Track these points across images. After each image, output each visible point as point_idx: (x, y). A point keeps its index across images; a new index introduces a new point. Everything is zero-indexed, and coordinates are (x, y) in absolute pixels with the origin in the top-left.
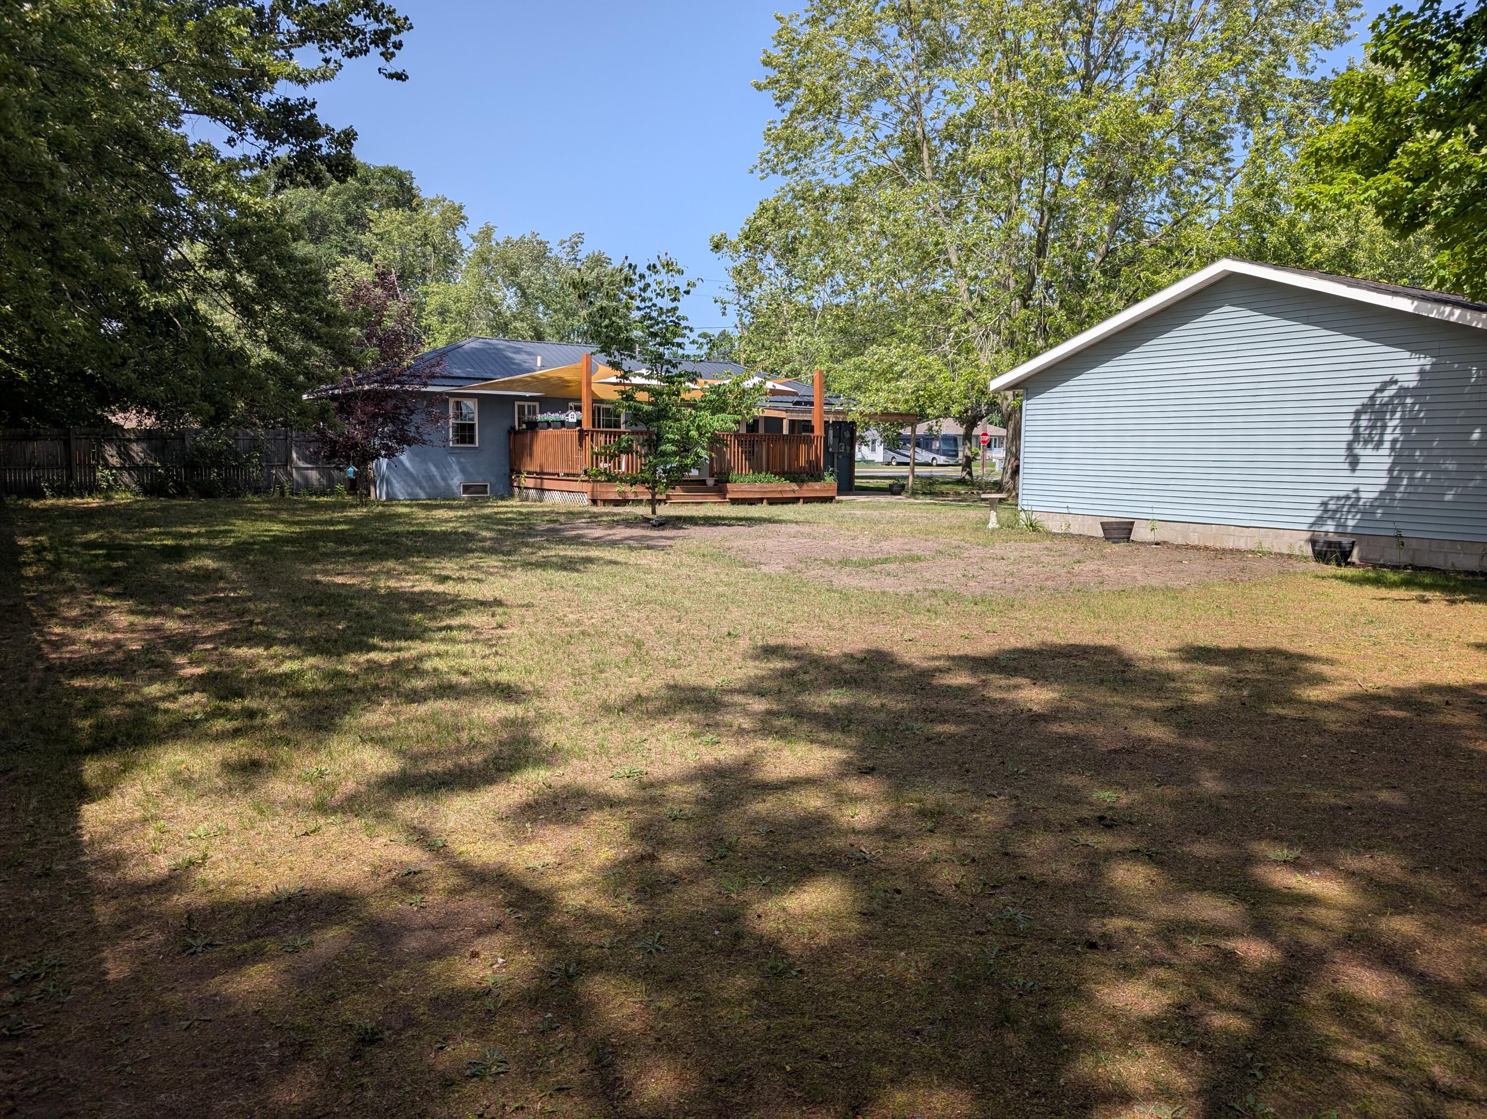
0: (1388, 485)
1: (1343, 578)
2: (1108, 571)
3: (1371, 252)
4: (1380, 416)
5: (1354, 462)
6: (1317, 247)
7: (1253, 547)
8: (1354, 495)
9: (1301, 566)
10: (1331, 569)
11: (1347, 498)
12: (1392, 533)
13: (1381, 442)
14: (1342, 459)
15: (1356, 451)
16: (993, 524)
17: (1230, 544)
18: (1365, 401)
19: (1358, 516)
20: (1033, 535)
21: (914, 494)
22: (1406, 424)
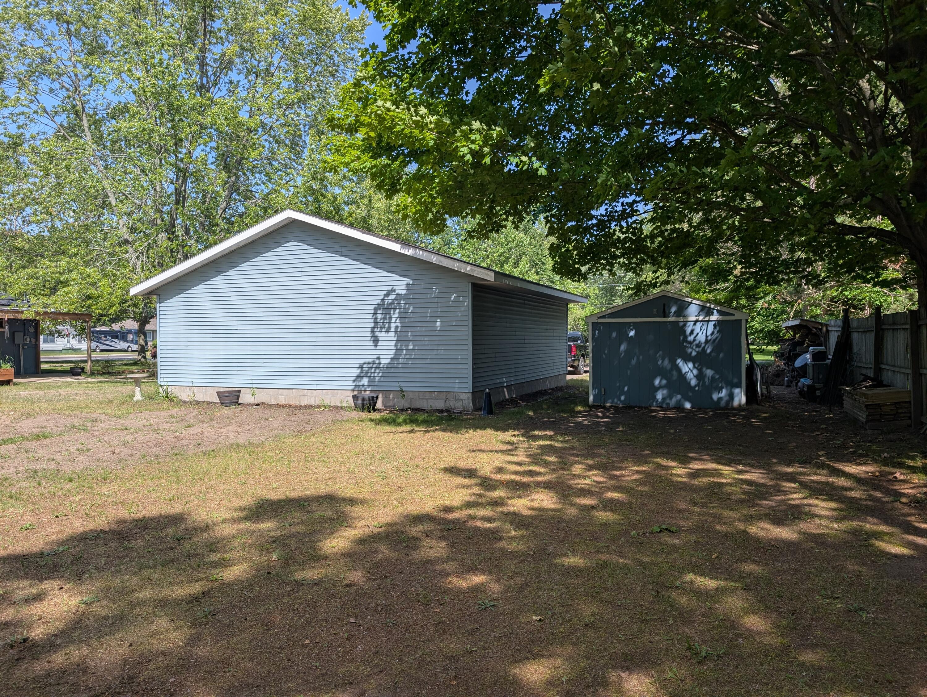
0: (395, 354)
1: (372, 420)
2: (210, 432)
3: (379, 219)
4: (387, 311)
5: (376, 341)
6: (350, 215)
7: (318, 403)
8: (377, 361)
9: (347, 415)
10: (365, 415)
11: (374, 363)
12: (398, 389)
13: (389, 327)
14: (369, 339)
15: (377, 334)
16: (138, 397)
17: (305, 402)
18: (379, 302)
19: (380, 374)
20: (166, 404)
21: (92, 374)
22: (402, 317)
